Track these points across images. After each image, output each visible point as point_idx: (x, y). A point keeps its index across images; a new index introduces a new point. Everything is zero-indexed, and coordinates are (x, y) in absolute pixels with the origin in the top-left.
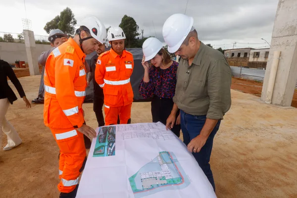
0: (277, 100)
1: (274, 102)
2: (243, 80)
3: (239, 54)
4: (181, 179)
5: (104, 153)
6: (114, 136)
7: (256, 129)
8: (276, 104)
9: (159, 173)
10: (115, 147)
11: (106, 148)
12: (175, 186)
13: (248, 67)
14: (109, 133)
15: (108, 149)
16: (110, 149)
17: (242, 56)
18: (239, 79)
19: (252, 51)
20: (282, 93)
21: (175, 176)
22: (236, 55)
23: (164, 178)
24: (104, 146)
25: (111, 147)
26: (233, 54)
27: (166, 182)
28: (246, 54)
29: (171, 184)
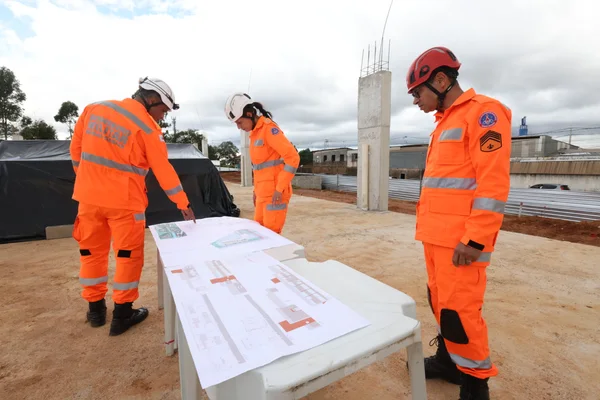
0: (373, 205)
1: (371, 208)
2: (342, 193)
3: (333, 157)
7: (349, 234)
8: (374, 210)
13: (347, 175)
17: (337, 159)
18: (337, 192)
19: (349, 153)
20: (377, 195)
22: (329, 158)
26: (325, 157)
28: (342, 156)
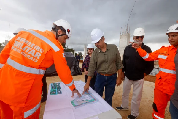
4: (95, 100)
5: (56, 93)
6: (60, 86)
9: (84, 99)
10: (61, 91)
11: (57, 91)
12: (92, 102)
14: (57, 85)
15: (58, 92)
16: (58, 91)
21: (92, 99)
23: (87, 100)
24: (56, 90)
25: (59, 91)
27: (88, 101)
29: (91, 102)
